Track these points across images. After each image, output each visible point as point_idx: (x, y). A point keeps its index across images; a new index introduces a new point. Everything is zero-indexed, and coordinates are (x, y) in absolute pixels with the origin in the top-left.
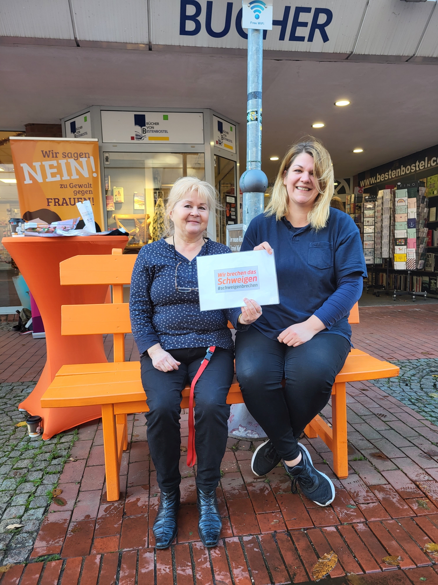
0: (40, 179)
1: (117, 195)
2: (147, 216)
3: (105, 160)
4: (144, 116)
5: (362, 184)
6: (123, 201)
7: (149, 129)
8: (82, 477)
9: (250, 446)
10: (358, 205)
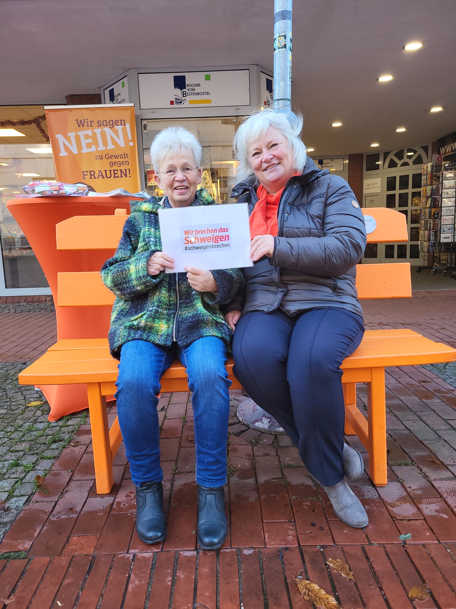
0: (75, 151)
3: (143, 128)
4: (185, 77)
5: (442, 150)
7: (189, 92)
8: (78, 465)
9: (274, 440)
10: (436, 175)
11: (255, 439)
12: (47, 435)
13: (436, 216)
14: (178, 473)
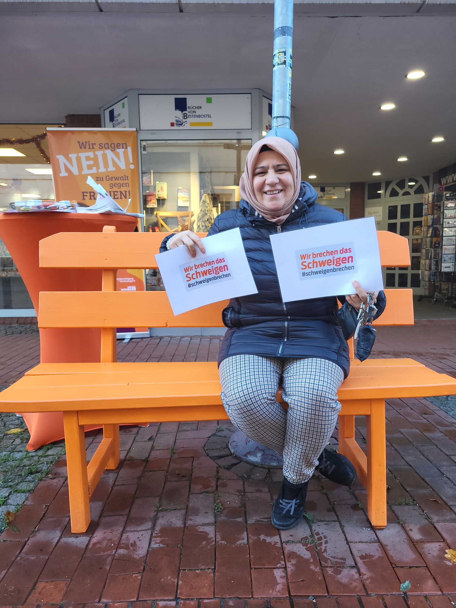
0: (75, 171)
1: (160, 191)
2: (191, 213)
3: (142, 149)
4: (185, 99)
5: (444, 181)
6: (166, 197)
7: (190, 114)
8: (54, 499)
9: (266, 475)
10: (437, 204)
11: (247, 473)
12: (24, 466)
13: (437, 245)
14: (162, 511)
